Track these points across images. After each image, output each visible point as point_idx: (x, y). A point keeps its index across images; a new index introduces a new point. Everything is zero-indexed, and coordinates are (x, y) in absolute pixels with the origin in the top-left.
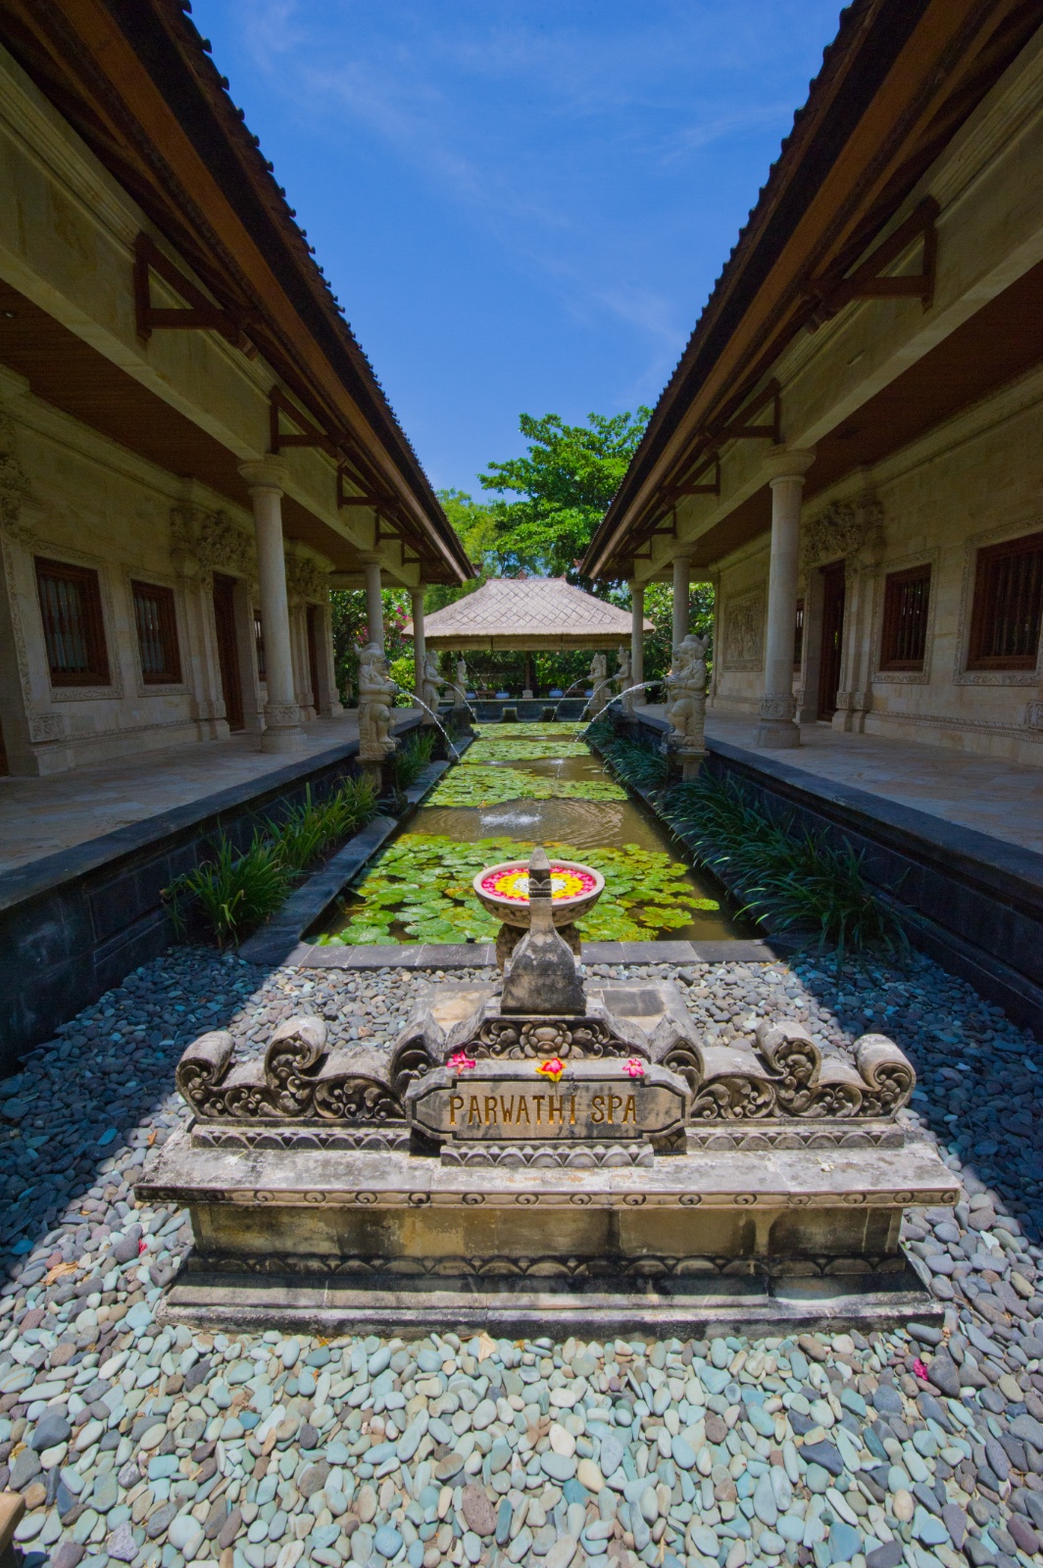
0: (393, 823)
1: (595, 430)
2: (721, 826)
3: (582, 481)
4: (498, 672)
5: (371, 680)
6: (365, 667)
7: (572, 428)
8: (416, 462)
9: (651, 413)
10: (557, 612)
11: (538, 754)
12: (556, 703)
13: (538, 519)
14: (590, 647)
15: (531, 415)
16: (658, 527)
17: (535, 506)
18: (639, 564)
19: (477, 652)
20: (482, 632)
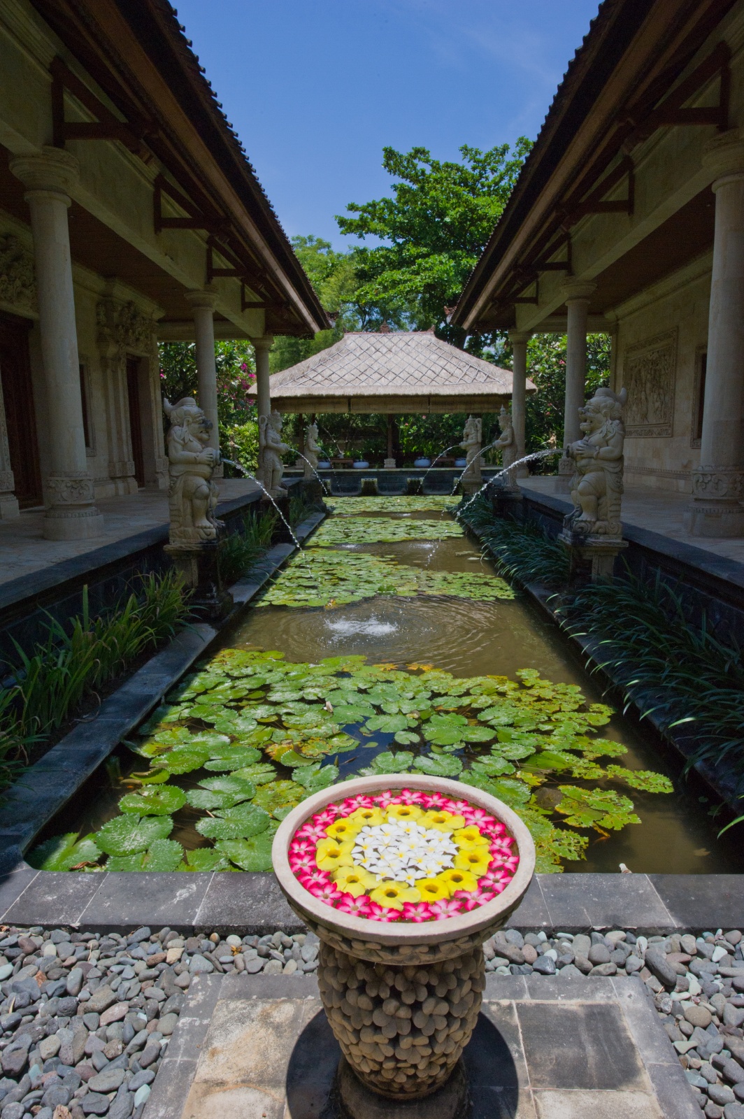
0: (209, 633)
1: (468, 166)
2: (661, 655)
3: (452, 223)
4: (357, 438)
5: (185, 446)
6: (177, 428)
7: (442, 163)
8: (249, 168)
9: (531, 147)
10: (424, 370)
11: (401, 535)
12: (422, 473)
13: (402, 267)
14: (461, 409)
15: (396, 149)
16: (549, 261)
17: (400, 251)
18: (523, 311)
19: (333, 416)
20: (338, 393)
